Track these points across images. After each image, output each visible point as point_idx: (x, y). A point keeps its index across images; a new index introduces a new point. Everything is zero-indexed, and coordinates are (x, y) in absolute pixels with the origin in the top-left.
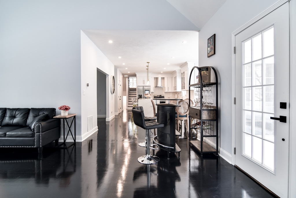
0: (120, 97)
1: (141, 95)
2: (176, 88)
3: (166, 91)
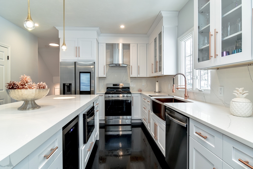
1: (70, 84)
2: (161, 66)
3: (134, 75)
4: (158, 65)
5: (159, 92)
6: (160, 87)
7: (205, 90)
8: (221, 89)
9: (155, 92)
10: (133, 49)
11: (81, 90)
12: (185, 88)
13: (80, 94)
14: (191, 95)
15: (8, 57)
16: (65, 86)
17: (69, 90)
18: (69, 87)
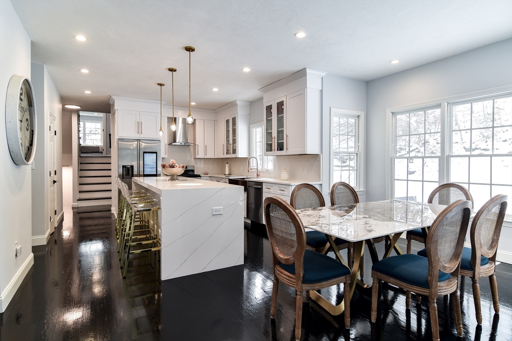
0: (53, 174)
1: (132, 167)
2: (235, 149)
3: (201, 155)
4: (232, 147)
5: (229, 174)
6: (230, 169)
9: (225, 175)
12: (257, 169)
13: (144, 177)
14: (261, 174)
15: (55, 131)
16: (124, 169)
17: (128, 174)
18: (128, 169)
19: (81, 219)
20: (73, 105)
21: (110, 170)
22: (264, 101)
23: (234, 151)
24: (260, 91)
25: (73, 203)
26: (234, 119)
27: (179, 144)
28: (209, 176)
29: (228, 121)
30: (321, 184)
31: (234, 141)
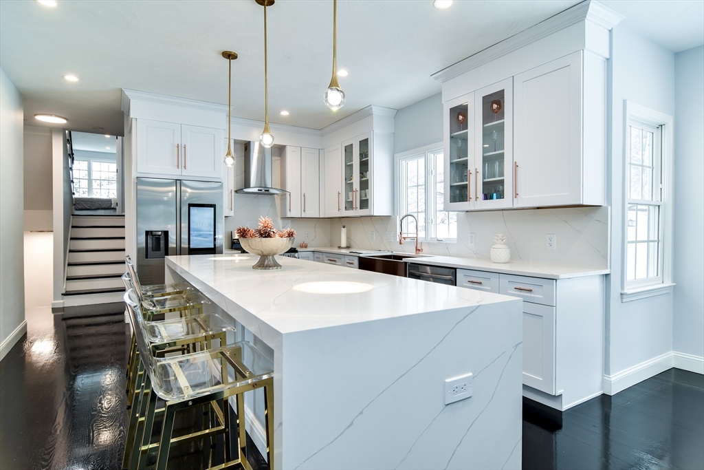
1: (166, 233)
2: (367, 200)
3: (295, 212)
4: (358, 195)
5: (348, 247)
6: (348, 238)
7: (446, 239)
8: (471, 237)
9: (340, 247)
10: (291, 156)
11: (192, 246)
12: (417, 238)
13: (189, 254)
16: (149, 237)
17: (157, 248)
18: (158, 239)
19: (69, 327)
20: (51, 115)
21: (124, 238)
22: (444, 98)
23: (364, 204)
24: (436, 78)
25: (54, 300)
26: (364, 144)
27: (256, 190)
28: (308, 249)
29: (348, 150)
30: (607, 275)
31: (364, 185)
